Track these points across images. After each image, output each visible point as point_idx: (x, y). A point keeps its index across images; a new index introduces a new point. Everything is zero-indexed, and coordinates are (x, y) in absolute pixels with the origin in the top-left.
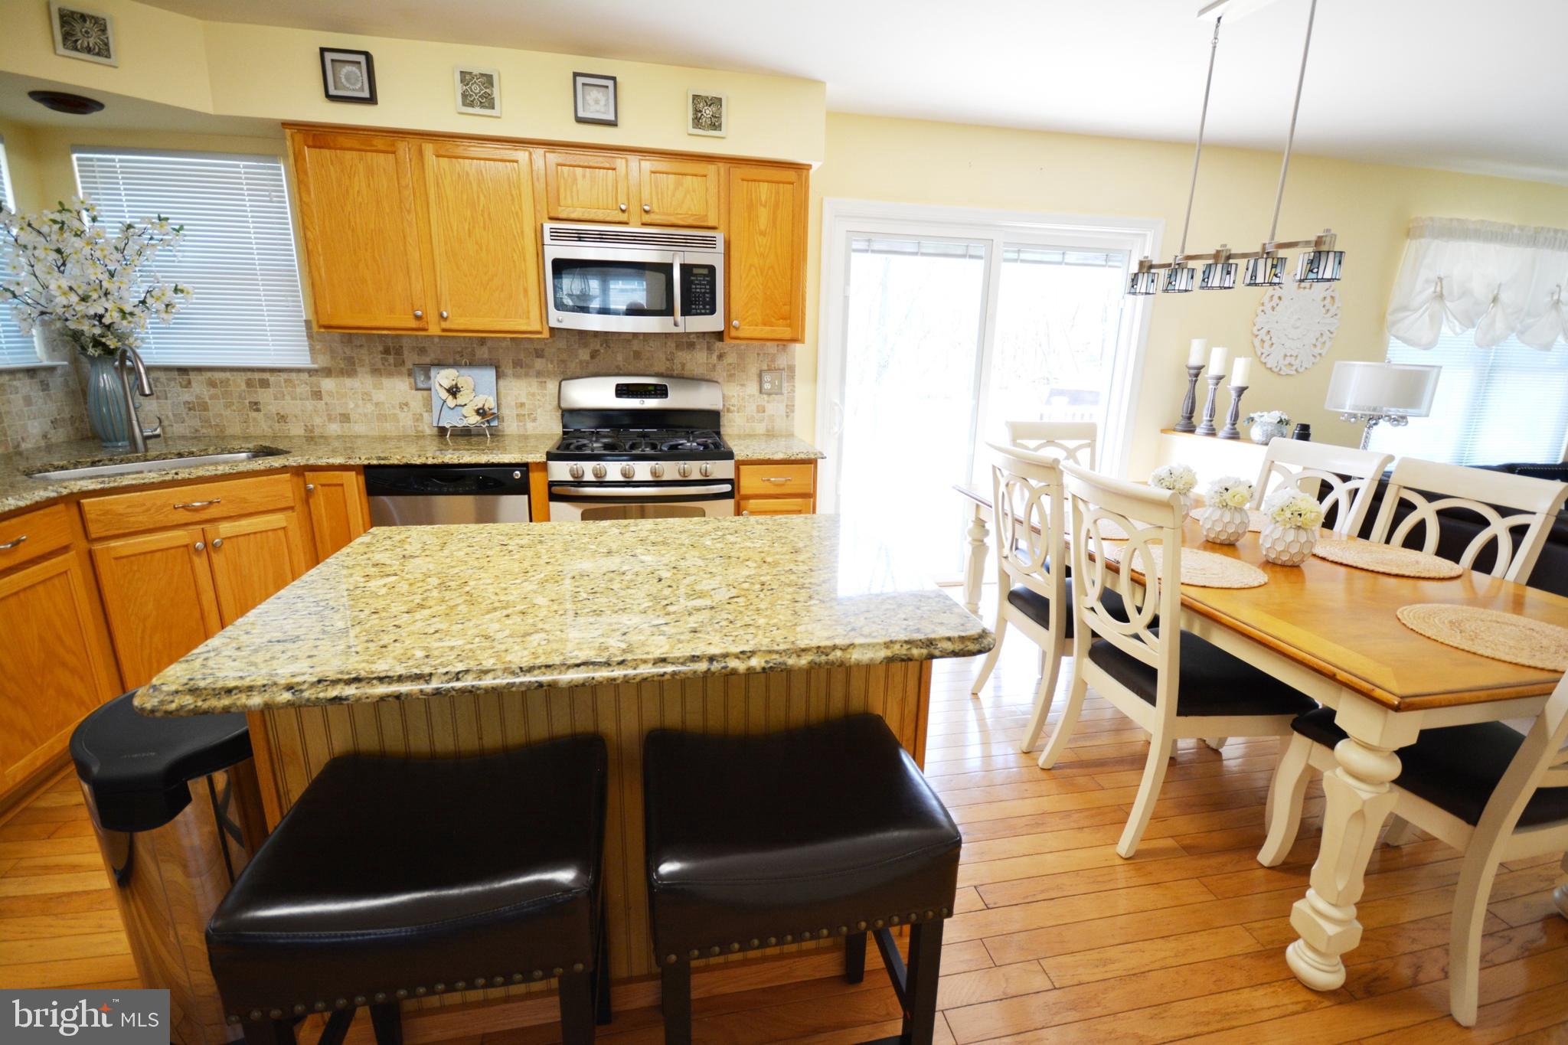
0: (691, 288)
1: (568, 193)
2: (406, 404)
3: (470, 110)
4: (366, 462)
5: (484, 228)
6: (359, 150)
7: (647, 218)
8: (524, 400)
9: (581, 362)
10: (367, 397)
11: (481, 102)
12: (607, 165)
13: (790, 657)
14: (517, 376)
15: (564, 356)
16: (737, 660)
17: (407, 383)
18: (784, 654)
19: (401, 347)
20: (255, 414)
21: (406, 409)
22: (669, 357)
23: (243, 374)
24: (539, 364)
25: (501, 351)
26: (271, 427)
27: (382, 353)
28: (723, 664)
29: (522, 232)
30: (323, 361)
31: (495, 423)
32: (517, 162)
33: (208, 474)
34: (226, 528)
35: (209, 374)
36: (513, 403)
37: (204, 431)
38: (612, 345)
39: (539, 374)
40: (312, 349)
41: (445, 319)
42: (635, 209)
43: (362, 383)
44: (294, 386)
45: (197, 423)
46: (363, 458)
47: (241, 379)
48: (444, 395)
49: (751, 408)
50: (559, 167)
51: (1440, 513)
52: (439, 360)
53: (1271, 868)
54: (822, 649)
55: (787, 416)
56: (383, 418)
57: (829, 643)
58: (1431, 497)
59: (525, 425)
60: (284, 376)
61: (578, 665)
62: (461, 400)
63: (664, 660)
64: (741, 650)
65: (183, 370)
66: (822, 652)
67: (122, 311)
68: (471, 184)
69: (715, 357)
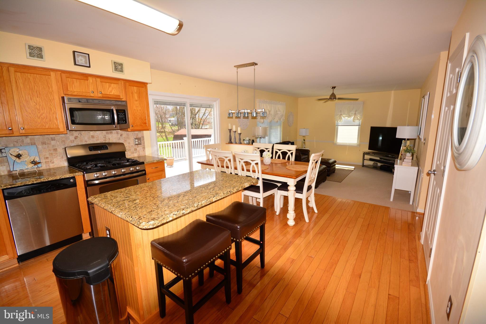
0: (119, 116)
1: (70, 87)
3: (32, 58)
5: (37, 97)
7: (100, 95)
9: (71, 141)
11: (38, 56)
12: (85, 79)
15: (64, 139)
22: (104, 137)
29: (54, 99)
32: (50, 76)
36: (43, 158)
39: (53, 146)
42: (96, 92)
48: (14, 159)
49: (132, 149)
50: (67, 78)
51: (281, 152)
53: (278, 215)
55: (143, 151)
58: (280, 150)
59: (49, 165)
62: (23, 160)
69: (119, 135)
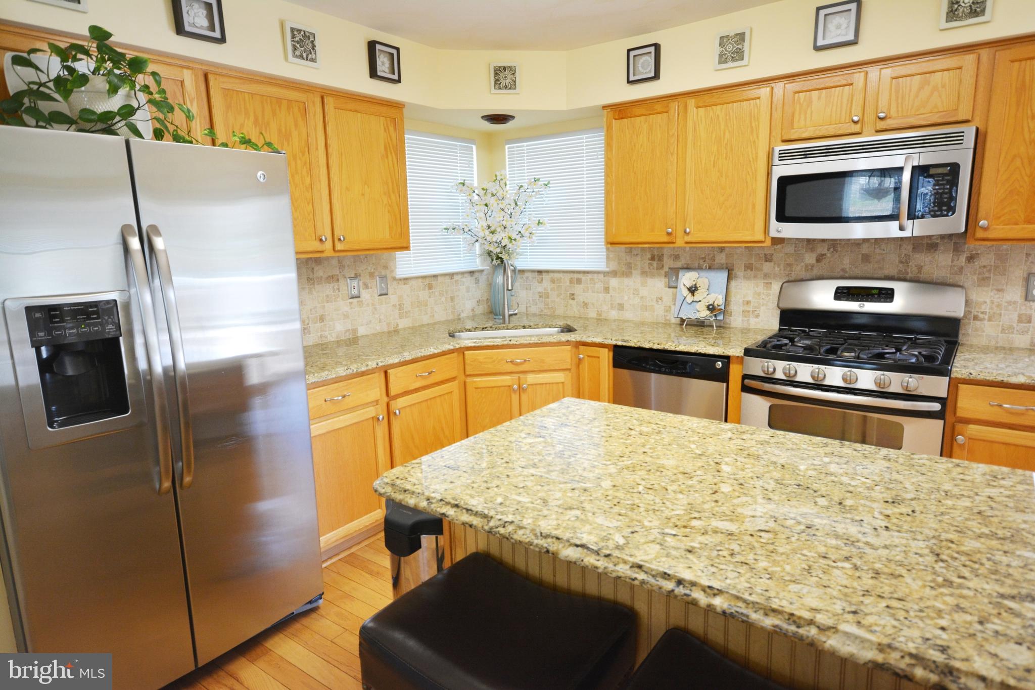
1: (803, 116)
2: (661, 299)
3: (724, 66)
4: (614, 343)
5: (726, 158)
6: (645, 115)
7: (882, 125)
8: (750, 298)
9: (806, 266)
10: (636, 292)
11: (733, 58)
12: (844, 82)
13: (756, 612)
14: (747, 278)
15: (791, 260)
16: (702, 593)
17: (663, 282)
18: (751, 605)
19: (663, 255)
20: (571, 302)
21: (660, 302)
22: (904, 260)
23: (569, 274)
24: (767, 267)
25: (736, 257)
26: (579, 311)
27: (649, 260)
28: (688, 592)
29: (757, 157)
30: (613, 266)
31: (720, 317)
32: (759, 98)
33: (525, 342)
34: (531, 378)
35: (552, 275)
36: (741, 301)
37: (545, 311)
38: (839, 249)
39: (766, 276)
40: (608, 258)
41: (688, 234)
42: (870, 117)
43: (634, 281)
44: (595, 284)
45: (542, 306)
46: (613, 339)
47: (567, 277)
48: (685, 292)
50: (797, 95)
52: (688, 264)
54: (795, 618)
56: (644, 308)
57: (807, 615)
59: (748, 320)
60: (590, 276)
61: (577, 546)
62: (696, 298)
63: (640, 567)
64: (710, 584)
65: (540, 272)
66: (794, 622)
67: (510, 238)
68: (720, 123)
69: (963, 259)
